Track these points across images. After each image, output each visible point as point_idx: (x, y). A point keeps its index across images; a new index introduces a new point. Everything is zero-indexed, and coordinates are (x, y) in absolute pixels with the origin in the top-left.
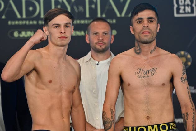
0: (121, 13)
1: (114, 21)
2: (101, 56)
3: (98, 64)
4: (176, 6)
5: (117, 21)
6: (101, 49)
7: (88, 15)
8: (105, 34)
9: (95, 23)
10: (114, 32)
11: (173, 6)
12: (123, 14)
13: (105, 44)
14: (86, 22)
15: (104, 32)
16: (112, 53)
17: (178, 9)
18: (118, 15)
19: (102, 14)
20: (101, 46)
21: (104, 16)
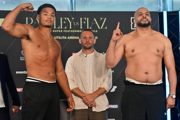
0: (100, 27)
1: (97, 31)
2: (88, 51)
3: (86, 56)
4: (132, 23)
5: (98, 31)
6: (88, 47)
7: (81, 28)
8: (91, 38)
9: (85, 32)
10: (96, 38)
11: (131, 23)
12: (102, 28)
13: (90, 44)
14: (80, 31)
15: (90, 37)
16: (95, 50)
17: (133, 25)
18: (99, 28)
19: (89, 27)
20: (88, 45)
21: (91, 28)
